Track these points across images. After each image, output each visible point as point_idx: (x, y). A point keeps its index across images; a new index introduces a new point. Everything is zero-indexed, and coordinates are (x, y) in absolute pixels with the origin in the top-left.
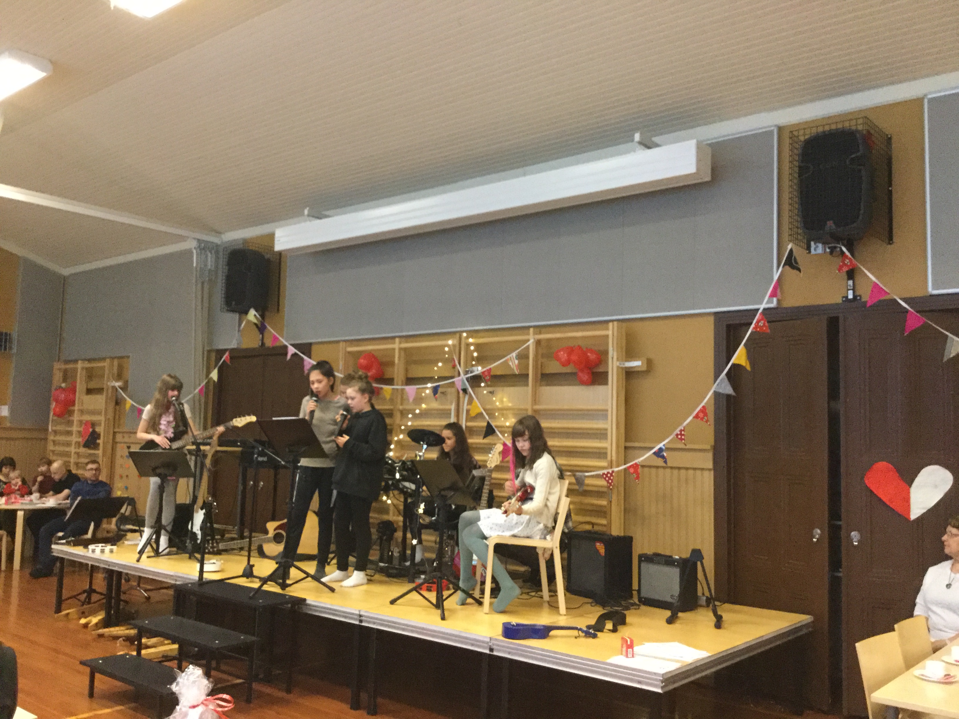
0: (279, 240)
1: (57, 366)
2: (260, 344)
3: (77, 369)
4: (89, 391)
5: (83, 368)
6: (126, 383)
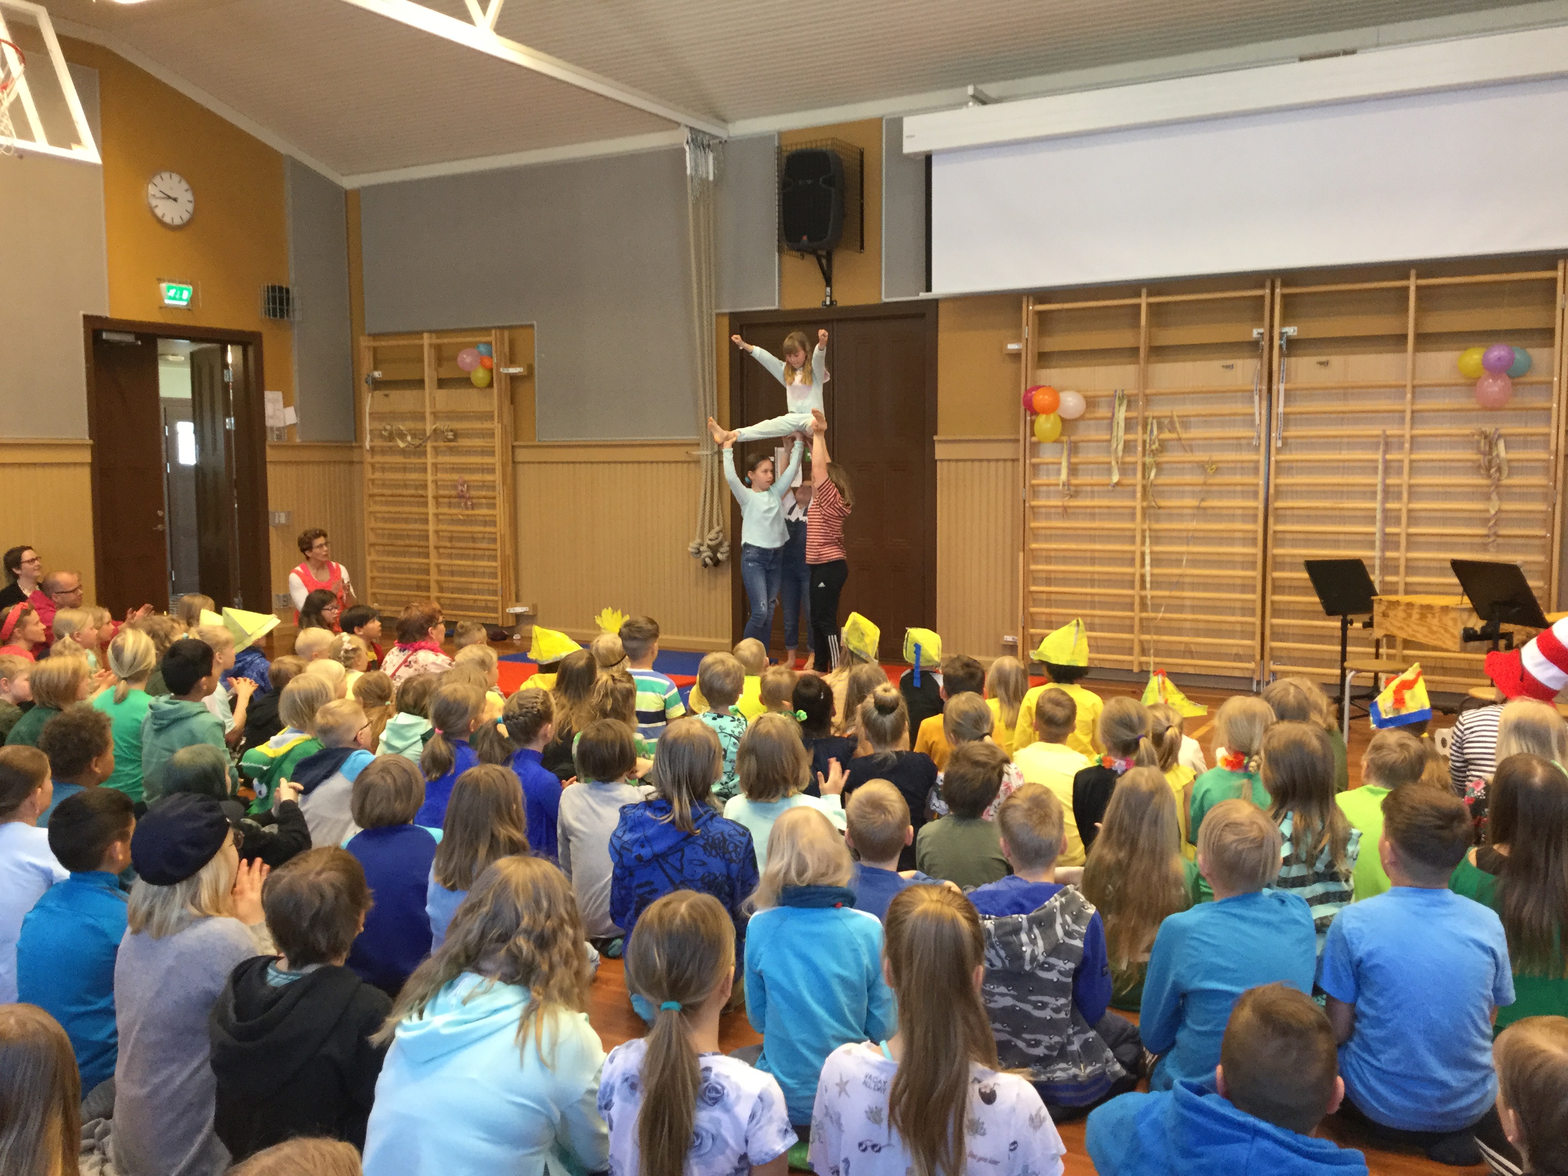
0: (913, 136)
1: (363, 342)
2: (828, 303)
3: (422, 346)
4: (442, 383)
5: (431, 345)
6: (530, 369)
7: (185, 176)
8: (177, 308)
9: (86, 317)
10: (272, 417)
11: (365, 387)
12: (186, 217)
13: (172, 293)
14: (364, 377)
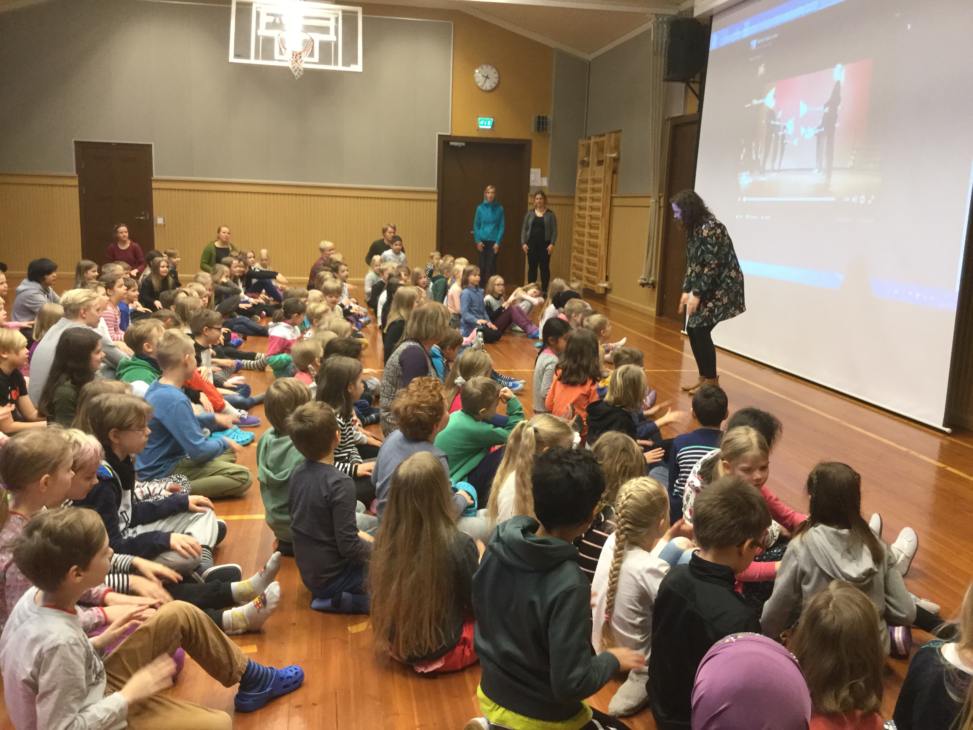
1: (581, 142)
2: (697, 110)
4: (600, 163)
5: (595, 143)
6: (619, 154)
7: (494, 66)
8: (486, 129)
9: (439, 136)
10: (534, 181)
11: (579, 166)
12: (494, 85)
13: (482, 122)
14: (579, 160)
